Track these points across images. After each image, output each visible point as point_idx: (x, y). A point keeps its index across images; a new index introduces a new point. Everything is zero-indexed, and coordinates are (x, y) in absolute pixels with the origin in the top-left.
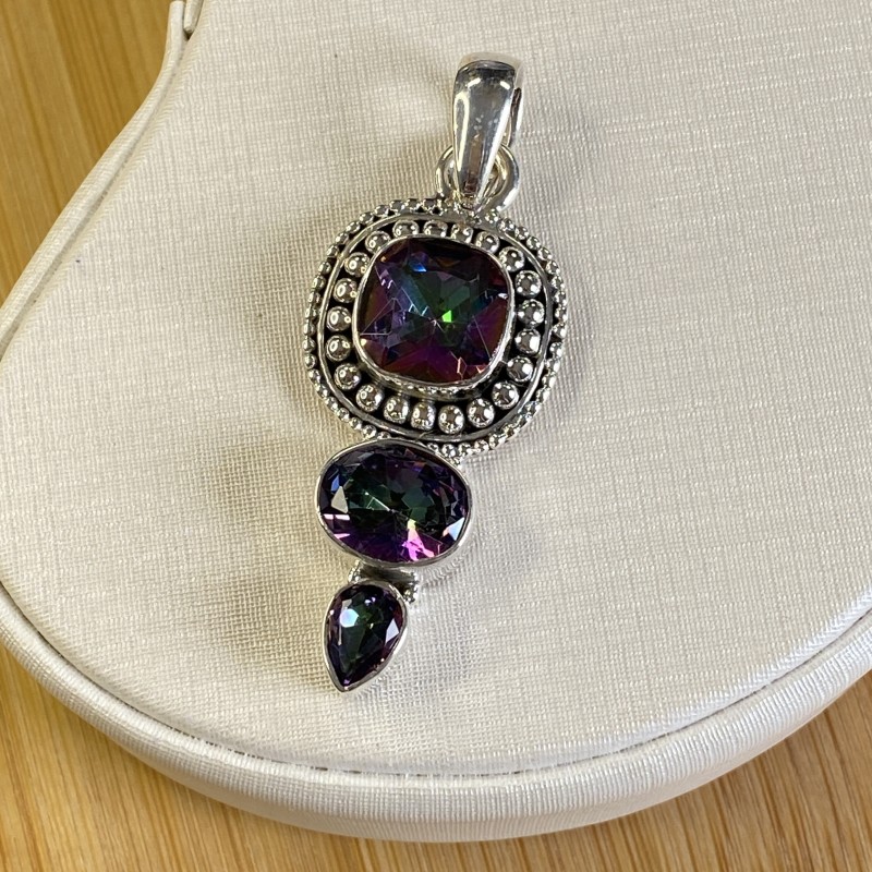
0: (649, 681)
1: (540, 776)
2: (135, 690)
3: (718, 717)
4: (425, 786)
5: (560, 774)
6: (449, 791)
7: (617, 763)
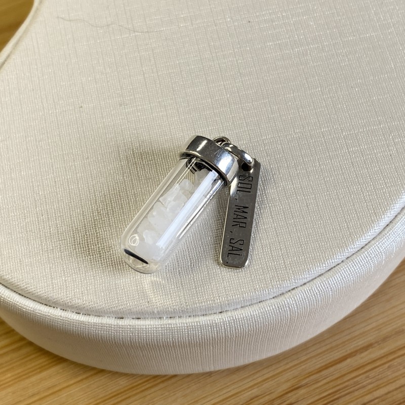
0: (284, 261)
1: (233, 313)
2: (23, 285)
3: (321, 278)
4: (174, 322)
5: (243, 312)
6: (187, 324)
7: (271, 303)
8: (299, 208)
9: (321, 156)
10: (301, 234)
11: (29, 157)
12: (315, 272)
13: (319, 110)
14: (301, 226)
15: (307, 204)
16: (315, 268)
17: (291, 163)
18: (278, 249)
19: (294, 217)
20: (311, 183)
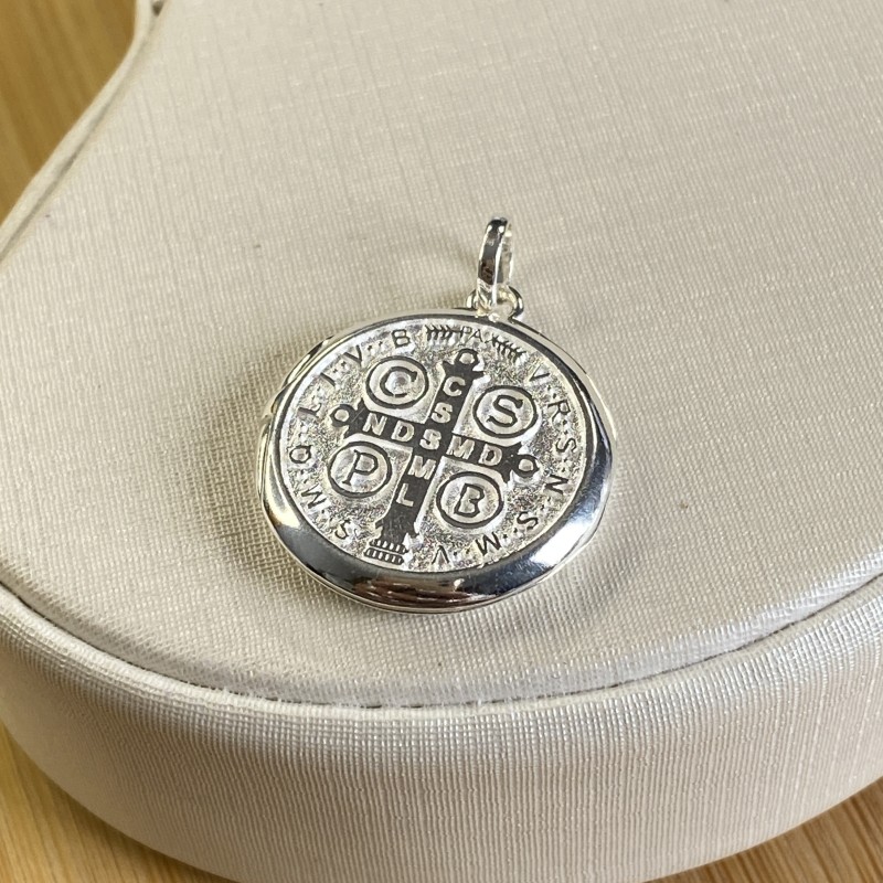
1: (644, 686)
3: (850, 599)
4: (504, 711)
5: (667, 682)
8: (787, 446)
9: (832, 331)
10: (797, 501)
11: (140, 359)
12: (835, 586)
13: (820, 232)
14: (795, 484)
15: (806, 436)
16: (836, 577)
17: (761, 347)
18: (744, 538)
19: (777, 464)
20: (814, 389)
